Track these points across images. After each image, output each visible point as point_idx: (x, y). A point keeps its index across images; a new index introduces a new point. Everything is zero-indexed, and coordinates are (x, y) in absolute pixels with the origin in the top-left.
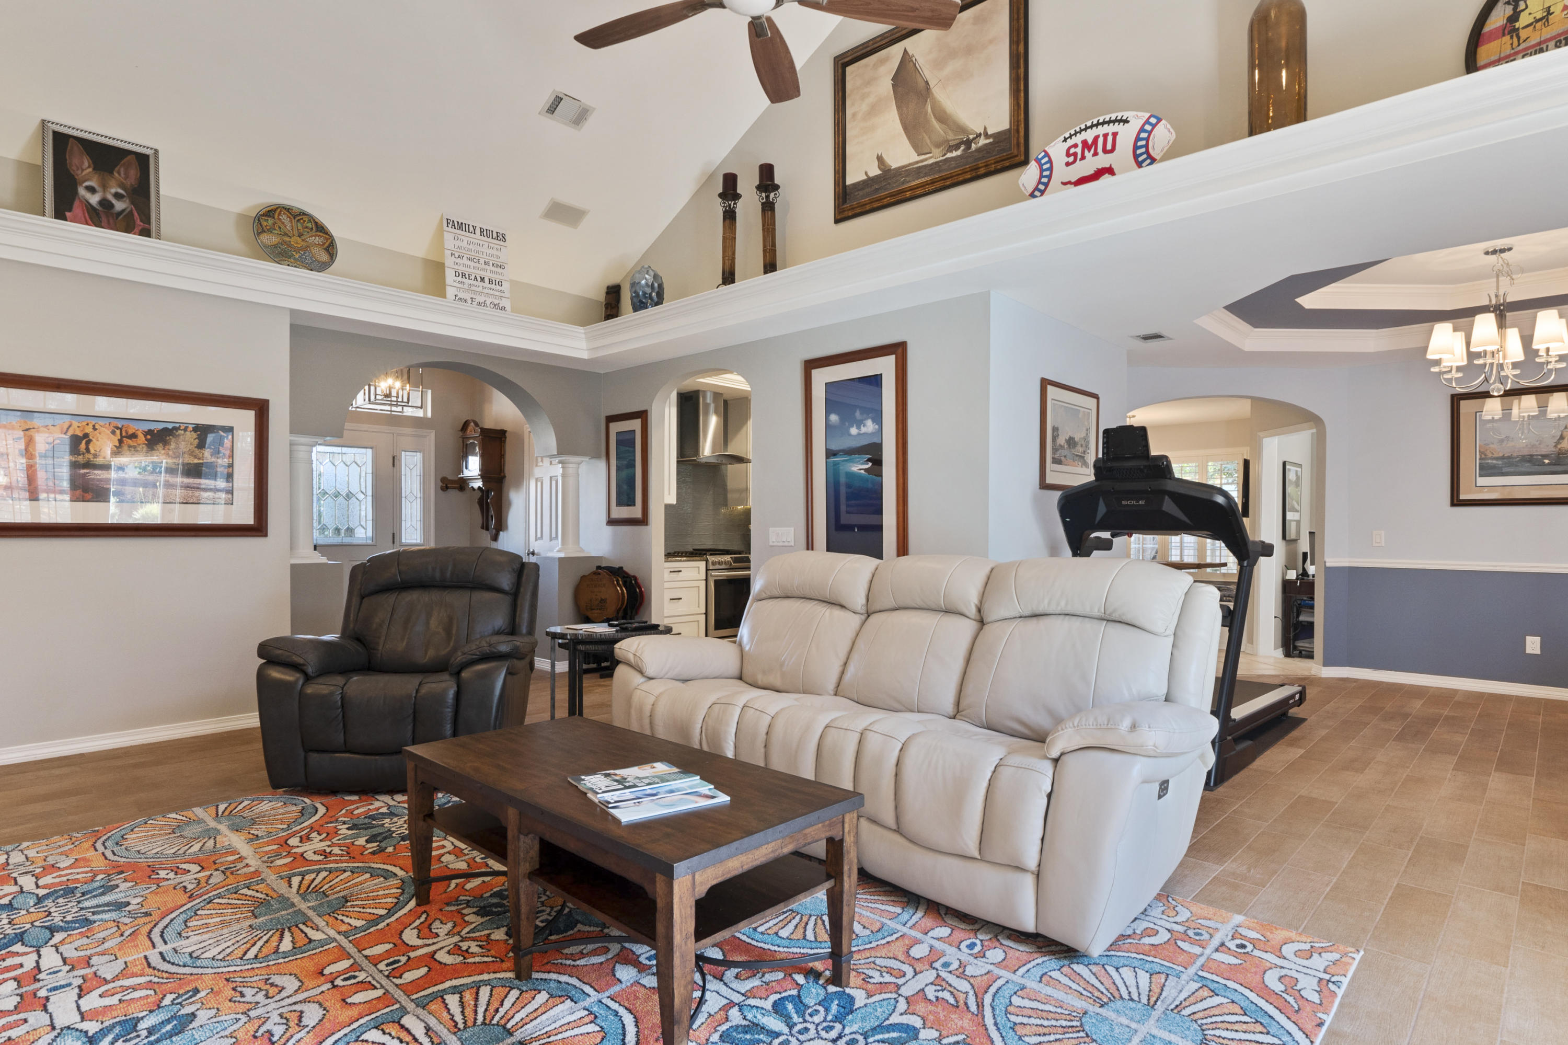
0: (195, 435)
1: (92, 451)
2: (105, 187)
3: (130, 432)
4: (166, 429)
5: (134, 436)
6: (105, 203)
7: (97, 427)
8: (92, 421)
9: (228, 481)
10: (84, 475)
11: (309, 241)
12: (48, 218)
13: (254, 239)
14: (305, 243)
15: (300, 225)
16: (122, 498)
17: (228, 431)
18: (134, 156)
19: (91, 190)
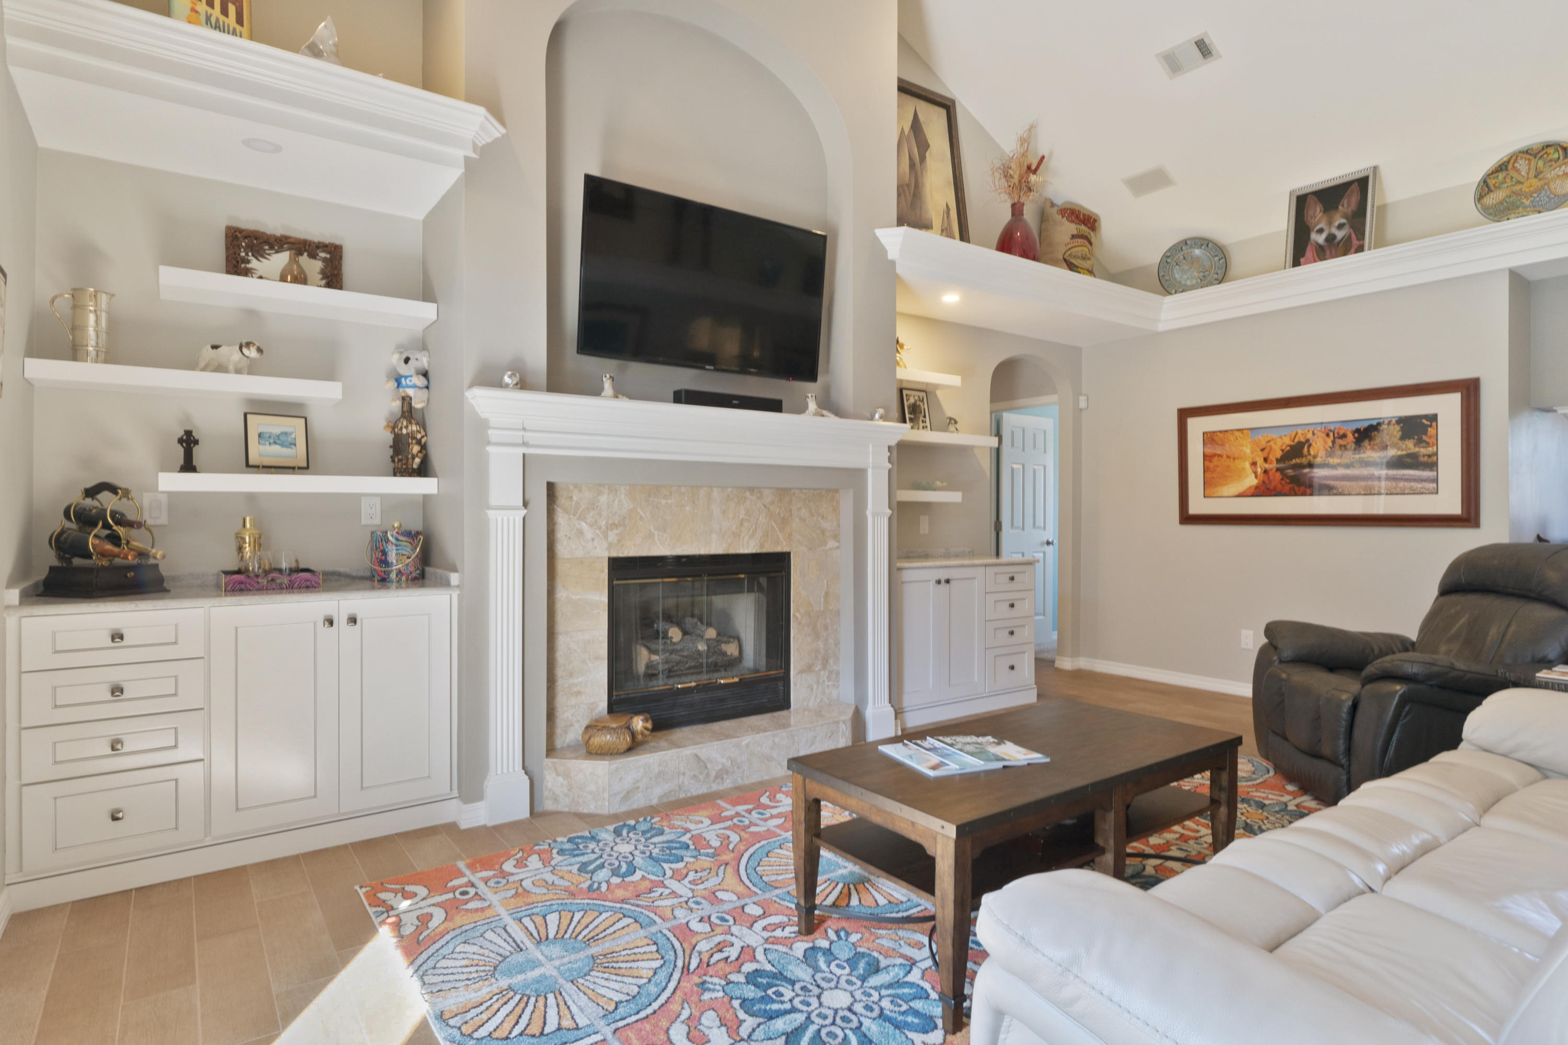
0: (1398, 428)
1: (1312, 453)
2: (1330, 223)
3: (1341, 432)
4: (1371, 426)
5: (1344, 436)
6: (1331, 238)
7: (1315, 432)
8: (1312, 428)
9: (1431, 470)
10: (1306, 474)
11: (1548, 176)
12: (1287, 270)
13: (1479, 206)
14: (1542, 182)
15: (1541, 163)
16: (1335, 492)
17: (1433, 418)
18: (1356, 184)
19: (1321, 231)
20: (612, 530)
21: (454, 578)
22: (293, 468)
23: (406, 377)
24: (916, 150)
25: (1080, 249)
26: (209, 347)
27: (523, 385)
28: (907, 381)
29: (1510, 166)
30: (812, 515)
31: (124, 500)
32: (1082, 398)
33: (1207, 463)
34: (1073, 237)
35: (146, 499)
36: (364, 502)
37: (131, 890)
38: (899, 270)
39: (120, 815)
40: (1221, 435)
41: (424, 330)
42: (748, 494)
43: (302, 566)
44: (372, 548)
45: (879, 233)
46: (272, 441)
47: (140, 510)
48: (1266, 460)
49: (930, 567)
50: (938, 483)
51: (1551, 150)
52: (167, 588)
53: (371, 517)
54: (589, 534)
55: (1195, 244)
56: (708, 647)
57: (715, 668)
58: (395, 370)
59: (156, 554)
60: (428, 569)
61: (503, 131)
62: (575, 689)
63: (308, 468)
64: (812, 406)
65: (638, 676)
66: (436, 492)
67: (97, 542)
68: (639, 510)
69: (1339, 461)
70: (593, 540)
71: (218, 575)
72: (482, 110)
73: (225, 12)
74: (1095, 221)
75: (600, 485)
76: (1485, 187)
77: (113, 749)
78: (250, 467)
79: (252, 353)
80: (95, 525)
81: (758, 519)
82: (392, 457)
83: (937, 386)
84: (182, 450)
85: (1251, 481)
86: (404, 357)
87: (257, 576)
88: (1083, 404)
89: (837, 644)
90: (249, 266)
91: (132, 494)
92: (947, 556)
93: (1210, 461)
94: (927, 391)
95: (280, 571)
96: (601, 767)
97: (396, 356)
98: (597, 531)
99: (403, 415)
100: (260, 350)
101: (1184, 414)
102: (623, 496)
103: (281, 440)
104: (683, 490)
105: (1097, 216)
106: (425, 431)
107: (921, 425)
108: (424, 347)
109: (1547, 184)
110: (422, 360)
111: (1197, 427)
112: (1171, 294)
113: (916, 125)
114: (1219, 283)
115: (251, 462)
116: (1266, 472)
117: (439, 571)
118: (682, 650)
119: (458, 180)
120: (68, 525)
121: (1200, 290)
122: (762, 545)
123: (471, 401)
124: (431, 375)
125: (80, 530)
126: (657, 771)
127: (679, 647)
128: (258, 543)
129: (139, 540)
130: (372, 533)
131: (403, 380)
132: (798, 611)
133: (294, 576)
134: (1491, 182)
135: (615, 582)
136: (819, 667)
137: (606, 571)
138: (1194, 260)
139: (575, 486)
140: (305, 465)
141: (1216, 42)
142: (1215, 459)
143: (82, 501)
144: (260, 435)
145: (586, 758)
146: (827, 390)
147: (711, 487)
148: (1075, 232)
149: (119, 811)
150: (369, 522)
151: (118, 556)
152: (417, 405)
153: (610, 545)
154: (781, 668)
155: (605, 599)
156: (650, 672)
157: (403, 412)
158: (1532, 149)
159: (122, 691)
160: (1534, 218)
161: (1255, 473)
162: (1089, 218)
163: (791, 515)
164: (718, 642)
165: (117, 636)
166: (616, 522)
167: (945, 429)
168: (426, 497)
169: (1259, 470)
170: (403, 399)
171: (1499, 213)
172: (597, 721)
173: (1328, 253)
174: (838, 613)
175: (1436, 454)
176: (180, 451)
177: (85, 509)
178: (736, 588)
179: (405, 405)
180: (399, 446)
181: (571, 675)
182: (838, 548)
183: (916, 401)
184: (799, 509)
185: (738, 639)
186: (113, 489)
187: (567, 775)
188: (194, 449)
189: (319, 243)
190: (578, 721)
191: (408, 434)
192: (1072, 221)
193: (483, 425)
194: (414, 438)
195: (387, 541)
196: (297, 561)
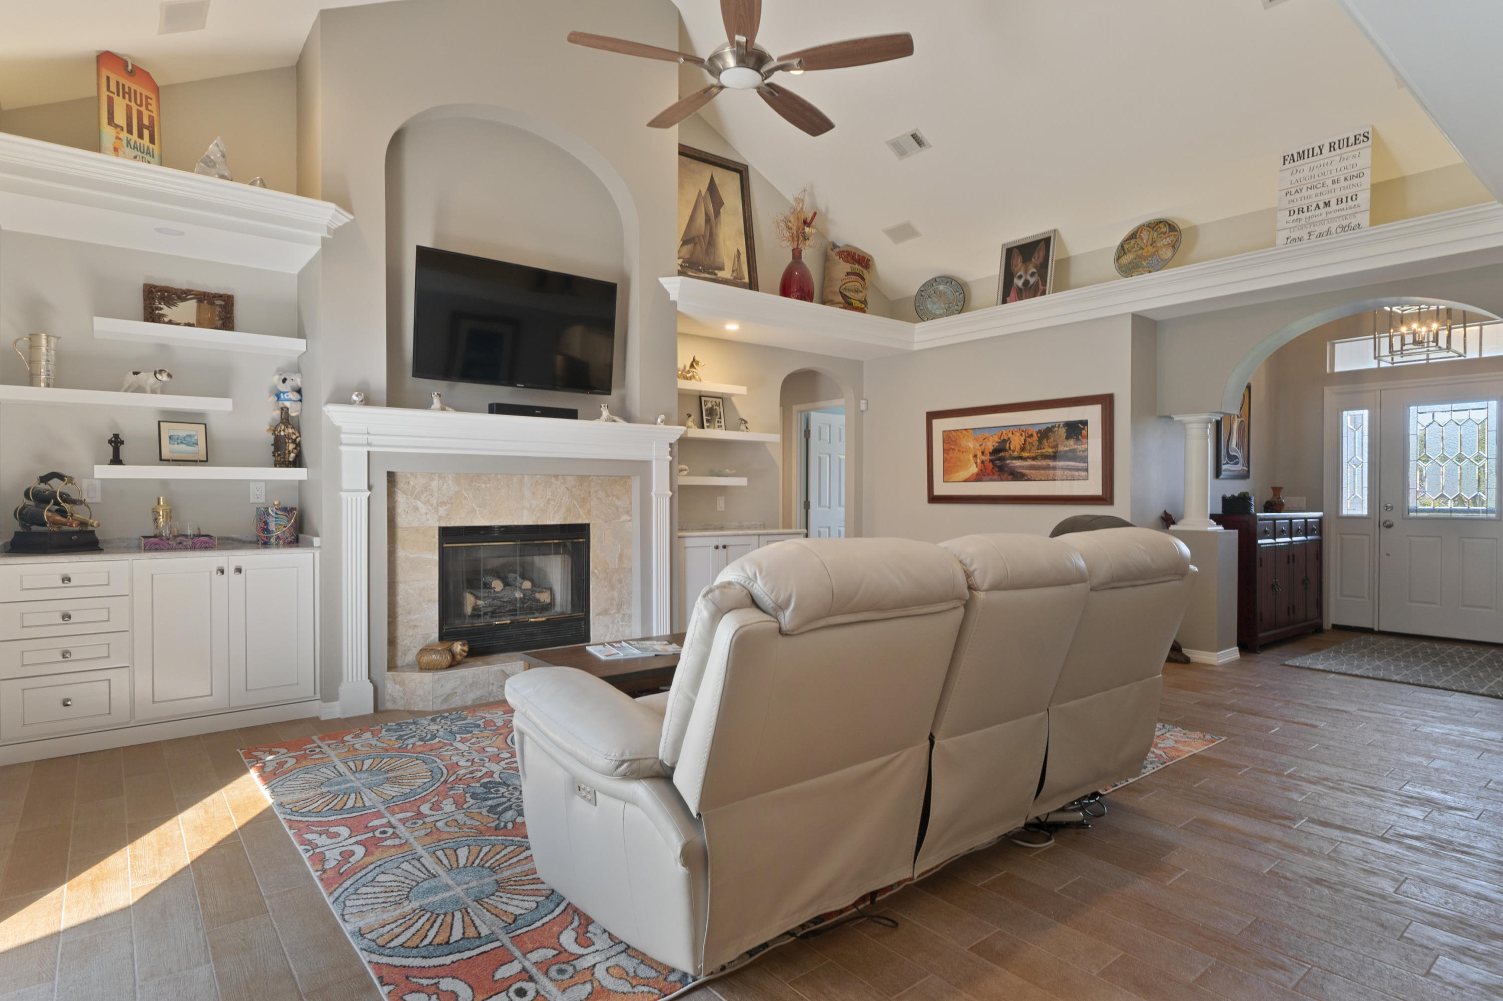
0: (1064, 430)
1: (1012, 448)
2: (1026, 272)
3: (1030, 433)
4: (1048, 428)
5: (1031, 436)
6: (1026, 283)
7: (1014, 432)
8: (1012, 429)
9: (1084, 462)
10: (1008, 464)
11: (1159, 245)
12: (999, 306)
13: (1117, 264)
14: (1155, 249)
15: (1156, 234)
16: (1026, 478)
17: (1085, 423)
18: (1043, 242)
19: (1020, 277)
20: (441, 506)
21: (316, 541)
22: (196, 461)
23: (284, 393)
24: (711, 208)
25: (854, 283)
26: (131, 373)
27: (367, 401)
28: (705, 391)
29: (1138, 236)
30: (608, 496)
31: (69, 485)
32: (863, 402)
33: (945, 455)
34: (848, 274)
35: (85, 484)
36: (252, 486)
37: (78, 755)
38: (680, 308)
39: (69, 703)
40: (954, 433)
41: (299, 357)
42: (553, 480)
43: (202, 533)
44: (257, 521)
45: (662, 280)
46: (179, 441)
47: (80, 492)
48: (983, 453)
49: (708, 536)
50: (727, 471)
51: (1162, 225)
52: (101, 547)
53: (258, 497)
54: (423, 510)
55: (943, 281)
56: (524, 595)
57: (531, 611)
58: (276, 387)
59: (93, 523)
60: (301, 536)
61: (351, 217)
62: (412, 624)
63: (207, 461)
64: (605, 413)
65: (465, 616)
66: (306, 479)
67: (50, 514)
68: (464, 492)
69: (1028, 455)
70: (426, 514)
71: (139, 539)
72: (333, 206)
73: (141, 136)
74: (868, 260)
75: (432, 473)
76: (1122, 250)
77: (64, 656)
78: (162, 460)
79: (164, 377)
80: (48, 503)
81: (562, 499)
82: (273, 453)
83: (732, 395)
84: (111, 448)
85: (974, 469)
86: (283, 377)
87: (168, 539)
88: (863, 407)
89: (630, 593)
90: (161, 312)
91: (75, 481)
92: (740, 528)
93: (948, 454)
94: (723, 399)
95: (186, 536)
96: (428, 677)
97: (277, 377)
98: (430, 508)
99: (282, 422)
100: (169, 375)
101: (932, 416)
102: (450, 482)
103: (188, 440)
104: (499, 476)
105: (871, 256)
106: (299, 433)
107: (717, 424)
108: (299, 371)
109: (1157, 251)
110: (298, 381)
111: (940, 426)
112: (924, 321)
113: (712, 188)
114: (959, 313)
115: (163, 457)
116: (983, 462)
117: (307, 536)
118: (502, 597)
119: (316, 254)
120: (28, 502)
121: (945, 318)
122: (565, 518)
123: (327, 414)
124: (303, 391)
125: (37, 506)
126: (471, 681)
127: (500, 595)
128: (169, 516)
129: (80, 513)
130: (257, 509)
131: (282, 395)
132: (596, 568)
133: (196, 539)
134: (1126, 247)
135: (445, 545)
136: (614, 611)
137: (437, 537)
138: (941, 295)
139: (412, 474)
140: (205, 459)
141: (924, 135)
142: (951, 452)
143: (38, 486)
144: (170, 437)
145: (419, 672)
146: (623, 400)
147: (523, 475)
148: (849, 270)
149: (69, 700)
150: (256, 501)
151: (65, 524)
152: (293, 414)
153: (440, 518)
154: (583, 611)
155: (436, 558)
156: (476, 613)
157: (281, 419)
158: (1151, 224)
159: (70, 617)
160: (1147, 276)
161: (976, 463)
162: (864, 258)
163: (590, 496)
164: (533, 591)
165: (66, 579)
166: (445, 501)
167: (737, 429)
168: (301, 482)
169: (979, 461)
170: (282, 409)
171: (1127, 270)
172: (428, 646)
173: (1024, 294)
174: (630, 570)
175: (1087, 450)
176: (110, 449)
177: (40, 491)
178: (545, 551)
179: (283, 414)
180: (279, 444)
181: (409, 613)
182: (630, 521)
183: (713, 406)
184: (596, 491)
185: (551, 590)
186: (61, 477)
187: (402, 684)
188: (121, 448)
189: (216, 294)
190: (415, 647)
191: (285, 435)
192: (848, 262)
193: (338, 430)
194: (289, 439)
195: (269, 514)
196: (199, 529)
